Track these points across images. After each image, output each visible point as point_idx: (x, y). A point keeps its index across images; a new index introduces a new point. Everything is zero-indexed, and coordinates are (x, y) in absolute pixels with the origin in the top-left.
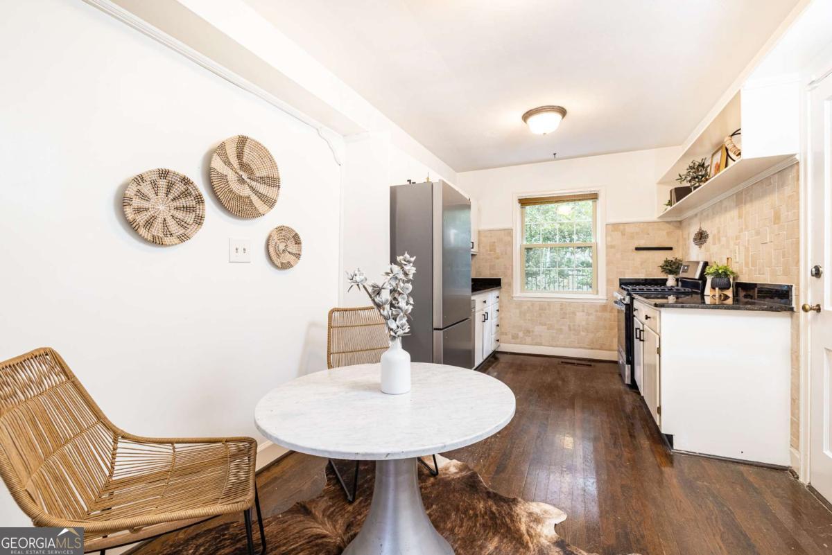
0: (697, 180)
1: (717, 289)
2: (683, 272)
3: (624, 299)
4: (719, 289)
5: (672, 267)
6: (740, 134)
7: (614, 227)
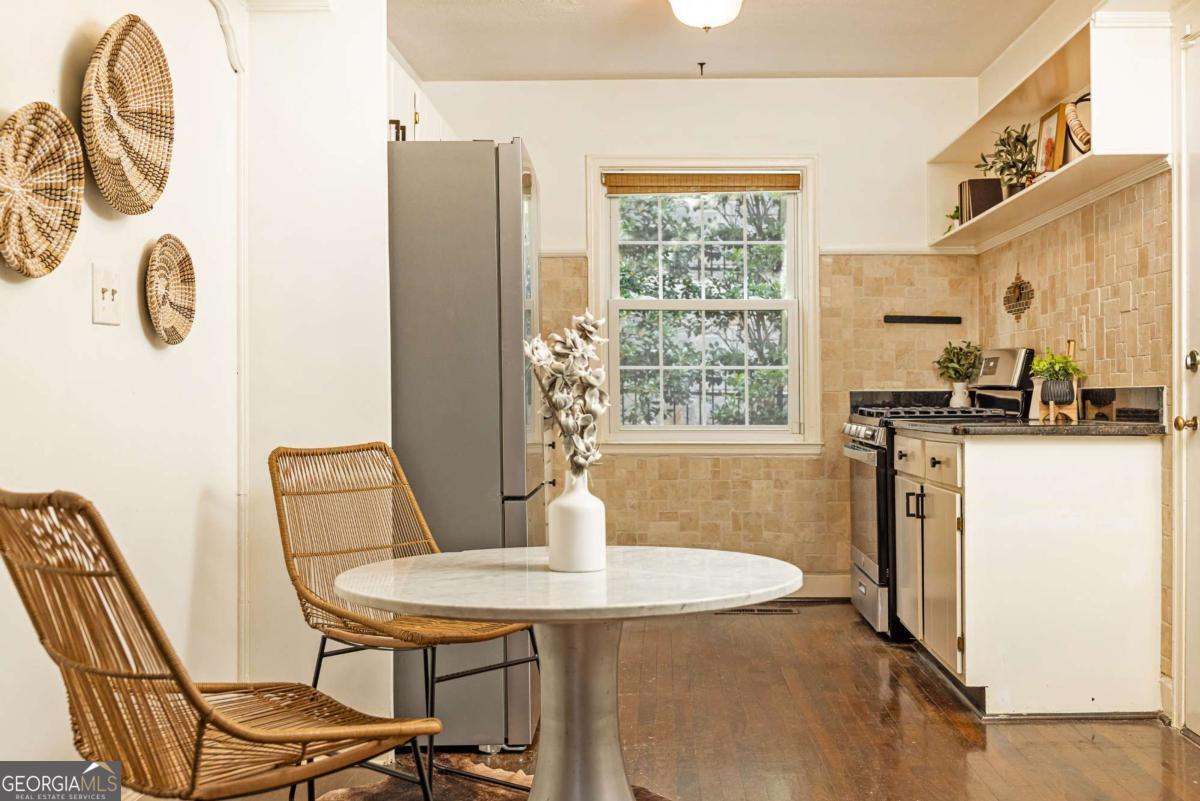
0: (1014, 170)
1: (1052, 403)
2: (984, 374)
3: (873, 437)
4: (1056, 403)
5: (960, 363)
6: (1089, 100)
7: (838, 266)
